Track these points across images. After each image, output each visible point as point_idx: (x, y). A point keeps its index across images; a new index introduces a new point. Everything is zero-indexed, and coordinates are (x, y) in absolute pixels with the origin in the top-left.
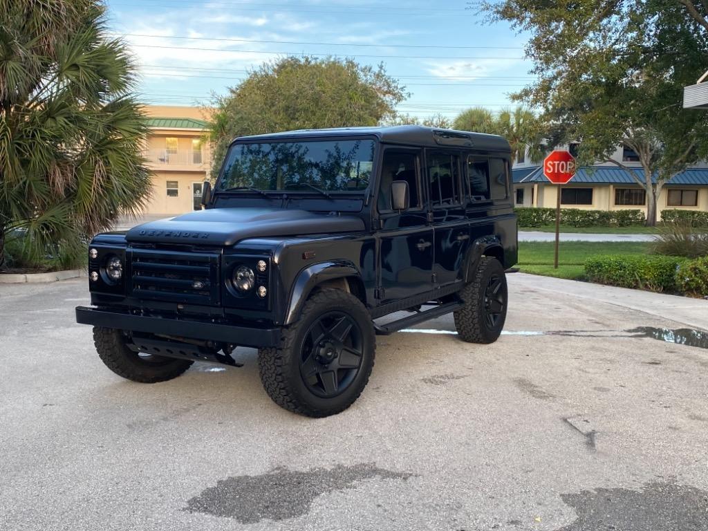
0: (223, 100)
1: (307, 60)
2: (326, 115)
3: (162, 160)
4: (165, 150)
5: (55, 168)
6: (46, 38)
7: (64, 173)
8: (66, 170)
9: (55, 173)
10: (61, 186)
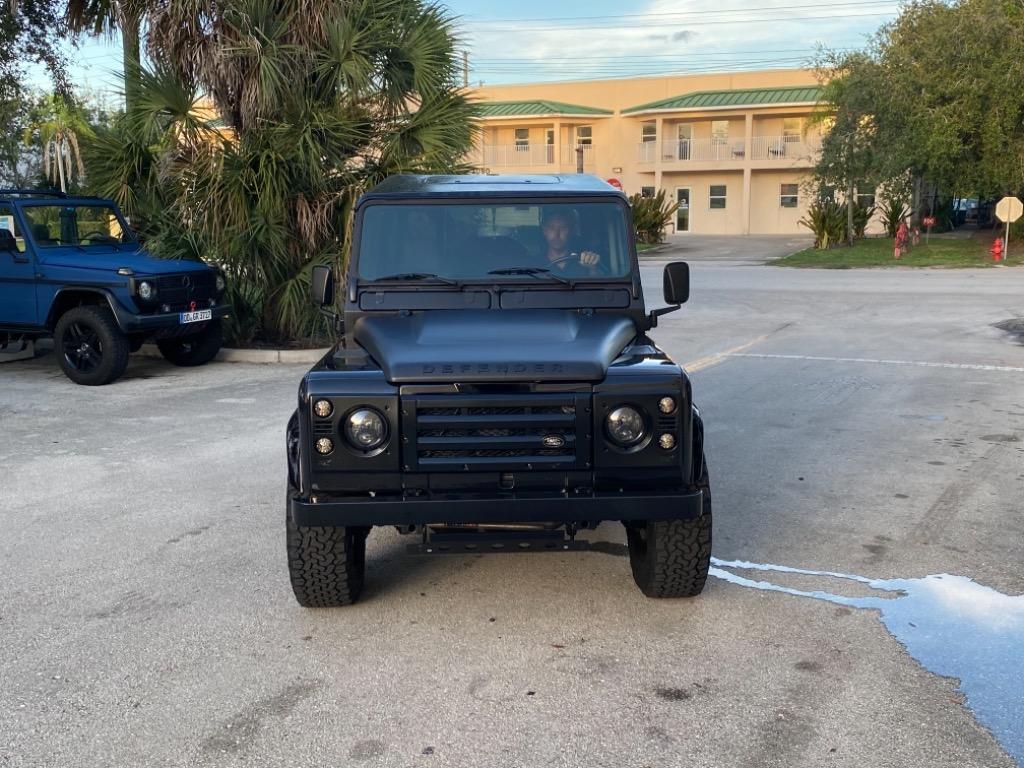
0: (836, 57)
2: (1009, 65)
3: (775, 153)
4: (780, 138)
5: (303, 206)
6: (313, 19)
7: (314, 212)
8: (316, 207)
9: (302, 213)
10: (310, 231)
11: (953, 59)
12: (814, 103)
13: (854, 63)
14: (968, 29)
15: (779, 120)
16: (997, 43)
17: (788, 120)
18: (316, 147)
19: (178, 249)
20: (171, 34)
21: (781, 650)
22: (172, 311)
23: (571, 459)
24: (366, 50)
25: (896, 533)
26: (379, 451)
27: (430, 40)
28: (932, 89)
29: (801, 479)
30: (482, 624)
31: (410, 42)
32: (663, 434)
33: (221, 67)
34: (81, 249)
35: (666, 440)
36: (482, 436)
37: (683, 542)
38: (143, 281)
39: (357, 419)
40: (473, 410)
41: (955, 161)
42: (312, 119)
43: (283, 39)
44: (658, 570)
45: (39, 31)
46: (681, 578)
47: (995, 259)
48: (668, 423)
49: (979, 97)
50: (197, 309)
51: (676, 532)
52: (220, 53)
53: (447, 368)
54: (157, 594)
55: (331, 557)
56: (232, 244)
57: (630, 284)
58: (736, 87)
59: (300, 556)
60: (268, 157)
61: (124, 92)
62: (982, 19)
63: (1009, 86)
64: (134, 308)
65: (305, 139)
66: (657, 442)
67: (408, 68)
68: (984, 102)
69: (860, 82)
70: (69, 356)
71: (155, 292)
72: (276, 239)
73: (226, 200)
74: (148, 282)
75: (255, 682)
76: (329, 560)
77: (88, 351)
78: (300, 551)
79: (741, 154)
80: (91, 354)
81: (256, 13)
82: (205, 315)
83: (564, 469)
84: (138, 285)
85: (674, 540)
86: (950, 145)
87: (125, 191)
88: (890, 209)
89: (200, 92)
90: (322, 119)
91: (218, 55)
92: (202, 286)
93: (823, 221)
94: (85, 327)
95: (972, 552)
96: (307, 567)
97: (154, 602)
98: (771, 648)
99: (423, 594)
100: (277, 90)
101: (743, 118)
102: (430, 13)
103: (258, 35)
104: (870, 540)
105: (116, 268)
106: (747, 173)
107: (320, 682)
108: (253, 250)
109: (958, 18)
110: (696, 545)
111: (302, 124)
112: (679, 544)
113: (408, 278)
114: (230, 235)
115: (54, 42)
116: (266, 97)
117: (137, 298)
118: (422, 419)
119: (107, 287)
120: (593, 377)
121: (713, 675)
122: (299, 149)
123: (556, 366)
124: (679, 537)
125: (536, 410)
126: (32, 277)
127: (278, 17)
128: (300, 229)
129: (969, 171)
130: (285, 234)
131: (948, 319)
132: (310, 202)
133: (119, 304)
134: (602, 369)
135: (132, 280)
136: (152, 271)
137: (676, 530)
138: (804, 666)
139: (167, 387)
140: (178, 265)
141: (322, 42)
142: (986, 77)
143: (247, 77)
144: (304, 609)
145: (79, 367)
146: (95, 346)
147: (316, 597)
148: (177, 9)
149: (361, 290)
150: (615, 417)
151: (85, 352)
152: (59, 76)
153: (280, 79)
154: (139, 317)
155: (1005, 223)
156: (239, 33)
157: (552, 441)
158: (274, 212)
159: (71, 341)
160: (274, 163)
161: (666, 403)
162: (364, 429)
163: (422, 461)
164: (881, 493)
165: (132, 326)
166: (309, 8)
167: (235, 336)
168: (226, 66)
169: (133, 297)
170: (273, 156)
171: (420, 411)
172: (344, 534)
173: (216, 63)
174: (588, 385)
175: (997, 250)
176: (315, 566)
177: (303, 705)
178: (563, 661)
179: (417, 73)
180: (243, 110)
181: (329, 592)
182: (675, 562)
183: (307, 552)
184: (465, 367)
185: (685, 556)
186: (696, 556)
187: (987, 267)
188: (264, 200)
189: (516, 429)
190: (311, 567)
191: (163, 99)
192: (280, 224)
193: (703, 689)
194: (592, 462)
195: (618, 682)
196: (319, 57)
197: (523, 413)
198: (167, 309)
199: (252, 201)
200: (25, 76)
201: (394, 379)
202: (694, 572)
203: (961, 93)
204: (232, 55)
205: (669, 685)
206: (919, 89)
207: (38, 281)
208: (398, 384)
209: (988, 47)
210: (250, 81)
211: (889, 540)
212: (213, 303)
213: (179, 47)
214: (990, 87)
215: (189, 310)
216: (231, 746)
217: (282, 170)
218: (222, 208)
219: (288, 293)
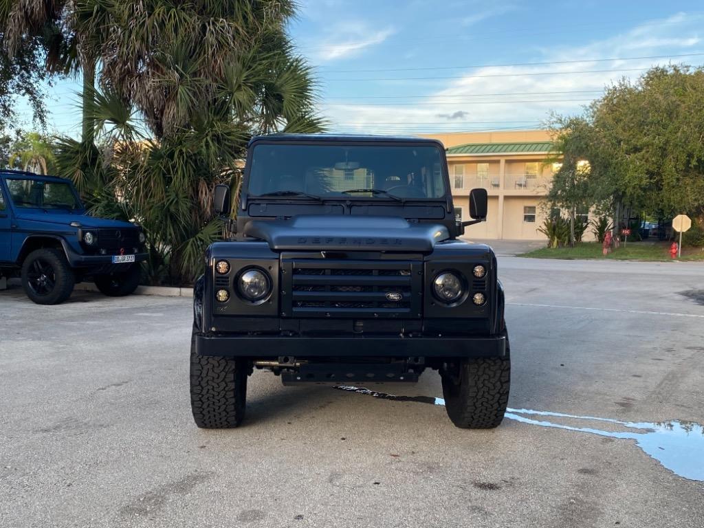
0: (563, 120)
1: (675, 69)
2: (679, 127)
3: (520, 185)
4: (523, 175)
5: (203, 187)
6: (216, 61)
7: (211, 190)
8: (212, 187)
9: (202, 192)
10: (208, 203)
11: (641, 124)
12: (546, 153)
13: (575, 124)
14: (652, 103)
15: (523, 164)
16: (671, 113)
17: (528, 164)
18: (214, 145)
19: (113, 212)
20: (117, 69)
21: (566, 462)
22: (107, 254)
23: (407, 310)
24: (251, 83)
25: (638, 396)
26: (263, 301)
27: (295, 79)
28: (627, 142)
29: (562, 365)
30: (336, 441)
31: (282, 80)
32: (476, 293)
33: (151, 92)
34: (45, 211)
35: (478, 298)
36: (341, 291)
37: (489, 380)
38: (87, 232)
39: (247, 278)
40: (334, 272)
41: (644, 190)
42: (212, 126)
43: (195, 74)
44: (470, 402)
45: (26, 75)
46: (486, 410)
47: (673, 256)
48: (479, 285)
49: (660, 148)
50: (125, 254)
51: (484, 373)
52: (150, 83)
53: (317, 240)
54: (87, 419)
55: (223, 384)
56: (152, 211)
57: (445, 202)
58: (494, 141)
59: (200, 384)
60: (181, 151)
61: (82, 106)
62: (661, 98)
63: (680, 141)
64: (80, 250)
65: (207, 139)
66: (471, 298)
67: (280, 98)
68: (663, 151)
69: (580, 136)
70: (32, 284)
71: (96, 239)
72: (184, 207)
73: (149, 181)
74: (91, 232)
75: (162, 472)
76: (222, 388)
77: (45, 279)
78: (200, 379)
79: (497, 186)
80: (47, 282)
81: (177, 55)
82: (130, 259)
83: (400, 318)
84: (84, 234)
85: (482, 379)
86: (641, 179)
87: (79, 174)
88: (599, 224)
89: (135, 109)
90: (219, 128)
91: (149, 85)
92: (129, 239)
93: (554, 229)
94: (45, 263)
95: (696, 408)
96: (204, 392)
97: (85, 424)
98: (558, 461)
99: (289, 423)
100: (189, 109)
101: (498, 162)
102: (294, 64)
103: (177, 70)
104: (619, 399)
105: (68, 222)
106: (501, 199)
107: (213, 473)
108: (166, 217)
109: (645, 96)
110: (499, 383)
111: (205, 129)
112: (486, 382)
113: (284, 194)
114: (151, 205)
115: (36, 82)
116: (181, 114)
117: (83, 243)
118: (296, 277)
119: (62, 235)
120: (424, 249)
121: (517, 475)
122: (202, 147)
123: (398, 241)
124: (486, 377)
125: (382, 272)
126: (9, 227)
127: (191, 60)
128: (200, 202)
129: (653, 197)
130: (189, 204)
131: (646, 289)
132: (208, 184)
133: (70, 247)
134: (431, 245)
135: (80, 230)
136: (94, 225)
137: (484, 371)
138: (584, 471)
139: (100, 307)
140: (113, 223)
141: (221, 78)
142: (664, 135)
143: (168, 100)
144: (200, 429)
145: (38, 292)
146: (50, 277)
147: (210, 417)
148: (123, 53)
149: (250, 202)
150: (439, 281)
151: (43, 281)
152: (37, 104)
153: (192, 102)
154: (83, 257)
155: (679, 233)
156: (165, 69)
157: (393, 296)
158: (183, 189)
159: (33, 274)
160: (185, 155)
161: (479, 270)
162: (253, 285)
163: (295, 309)
164: (622, 374)
165: (77, 263)
166: (213, 54)
167: (149, 278)
168: (154, 91)
169: (79, 242)
170: (184, 150)
171: (295, 271)
172: (234, 367)
173: (147, 90)
174: (421, 256)
175: (674, 251)
176: (211, 391)
177: (199, 487)
178: (400, 465)
179: (285, 103)
180: (164, 123)
181: (220, 414)
182: (483, 396)
183: (205, 380)
184: (330, 240)
185: (491, 391)
186: (499, 393)
187: (668, 261)
188: (176, 180)
189: (366, 287)
190: (207, 392)
191: (110, 112)
192: (187, 197)
193: (510, 483)
194: (422, 313)
195: (443, 478)
196: (219, 88)
197: (372, 275)
198: (103, 252)
199: (168, 181)
200: (14, 104)
201: (276, 247)
202: (496, 406)
203: (647, 145)
204: (158, 84)
205: (483, 481)
206: (619, 142)
207: (13, 230)
208: (279, 251)
209: (665, 115)
210: (170, 103)
211: (633, 400)
212: (136, 251)
213: (122, 80)
214: (667, 142)
215: (119, 254)
216: (143, 512)
217: (189, 161)
218: (146, 185)
219: (189, 246)
